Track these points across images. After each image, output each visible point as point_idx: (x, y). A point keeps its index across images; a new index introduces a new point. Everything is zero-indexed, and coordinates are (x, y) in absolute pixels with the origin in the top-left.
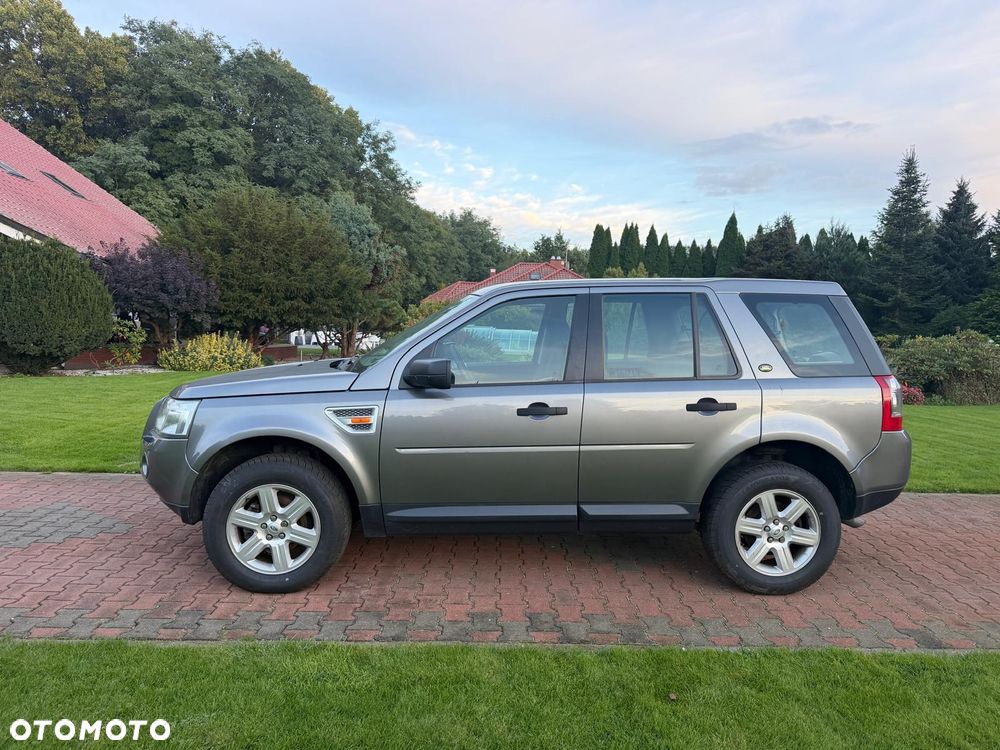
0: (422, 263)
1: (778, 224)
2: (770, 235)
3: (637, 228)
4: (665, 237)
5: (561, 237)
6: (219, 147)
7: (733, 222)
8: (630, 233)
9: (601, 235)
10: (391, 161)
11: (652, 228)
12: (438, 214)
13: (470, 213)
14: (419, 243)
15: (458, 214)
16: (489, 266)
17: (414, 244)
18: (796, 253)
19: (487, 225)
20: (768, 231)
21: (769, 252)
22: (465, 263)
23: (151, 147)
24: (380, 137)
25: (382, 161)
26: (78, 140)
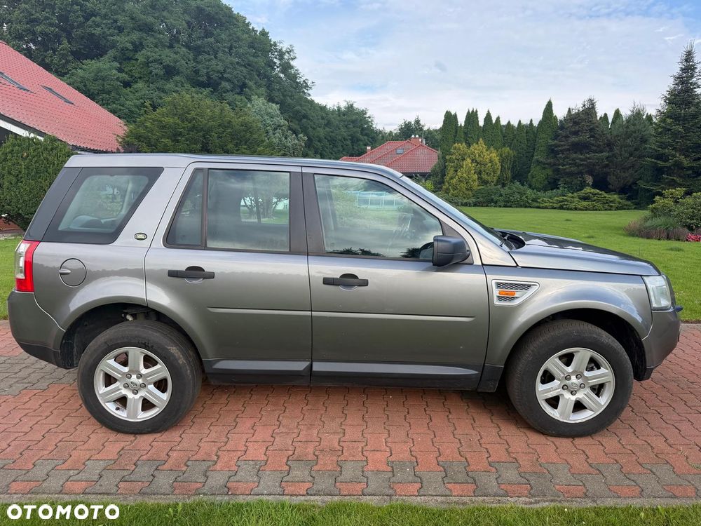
0: (317, 143)
1: (584, 106)
2: (578, 114)
3: (477, 111)
4: (498, 119)
5: (419, 121)
6: (167, 61)
7: (549, 105)
8: (472, 116)
9: (450, 118)
10: (292, 67)
11: (488, 111)
12: (328, 107)
13: (352, 106)
14: (314, 129)
15: (343, 105)
16: (366, 145)
17: (310, 129)
18: (597, 127)
19: (364, 114)
20: (577, 111)
21: (577, 127)
22: (349, 142)
23: (120, 63)
24: (284, 50)
25: (286, 67)
26: (68, 62)
